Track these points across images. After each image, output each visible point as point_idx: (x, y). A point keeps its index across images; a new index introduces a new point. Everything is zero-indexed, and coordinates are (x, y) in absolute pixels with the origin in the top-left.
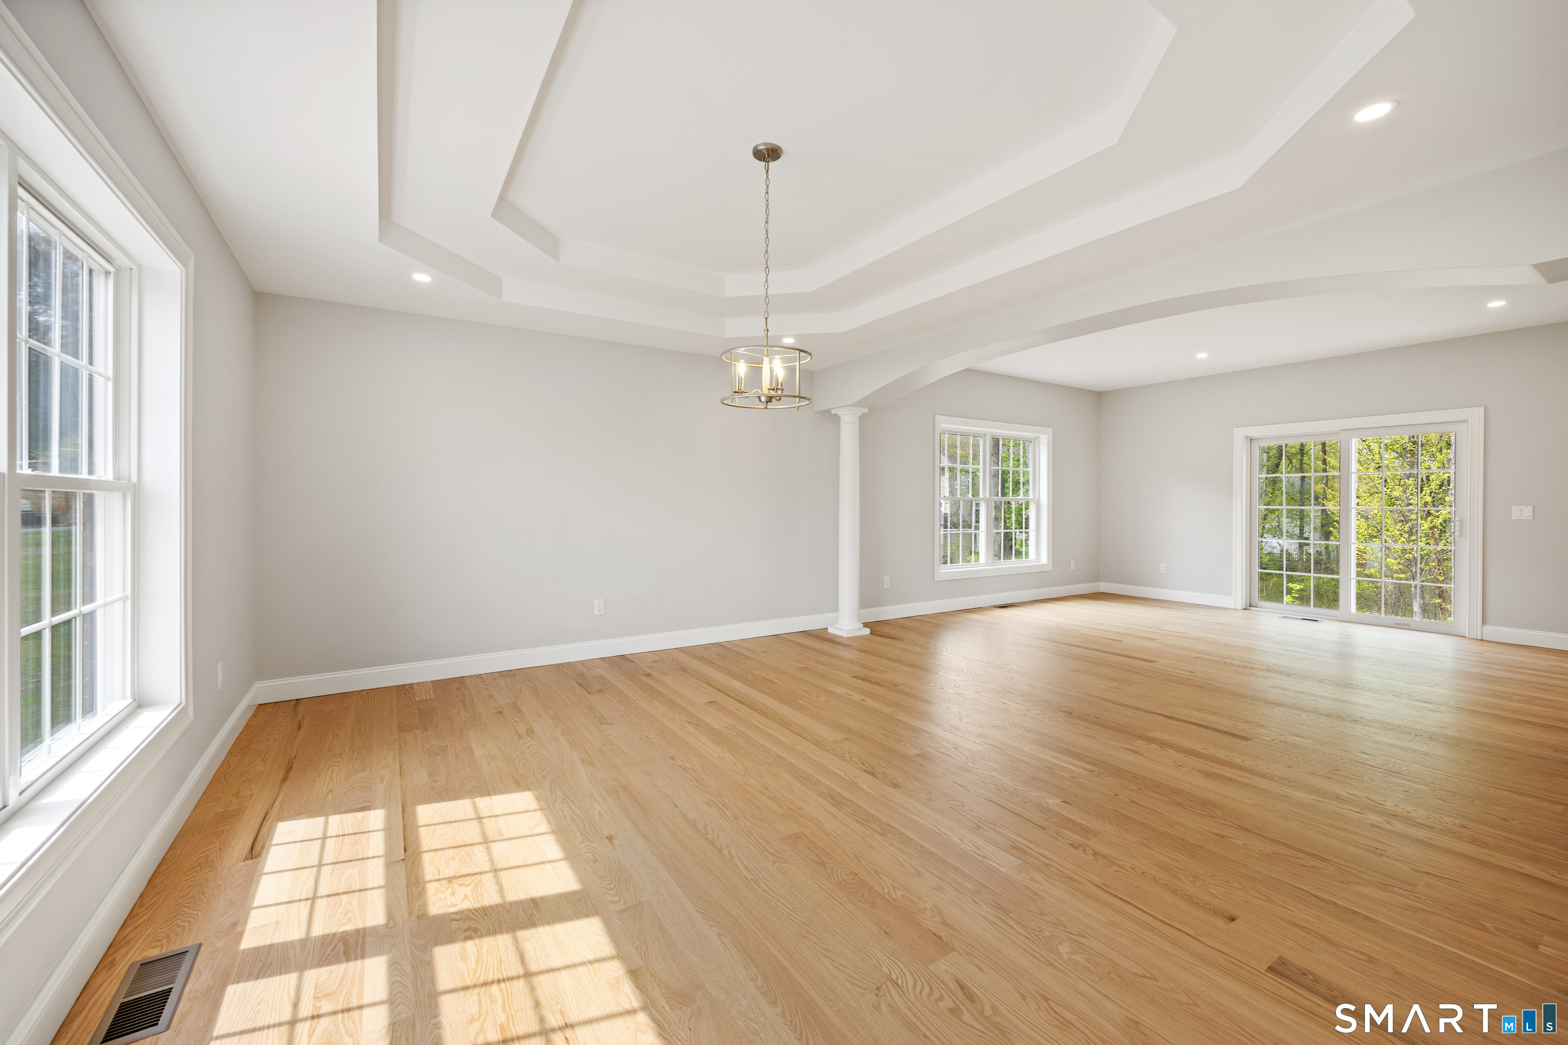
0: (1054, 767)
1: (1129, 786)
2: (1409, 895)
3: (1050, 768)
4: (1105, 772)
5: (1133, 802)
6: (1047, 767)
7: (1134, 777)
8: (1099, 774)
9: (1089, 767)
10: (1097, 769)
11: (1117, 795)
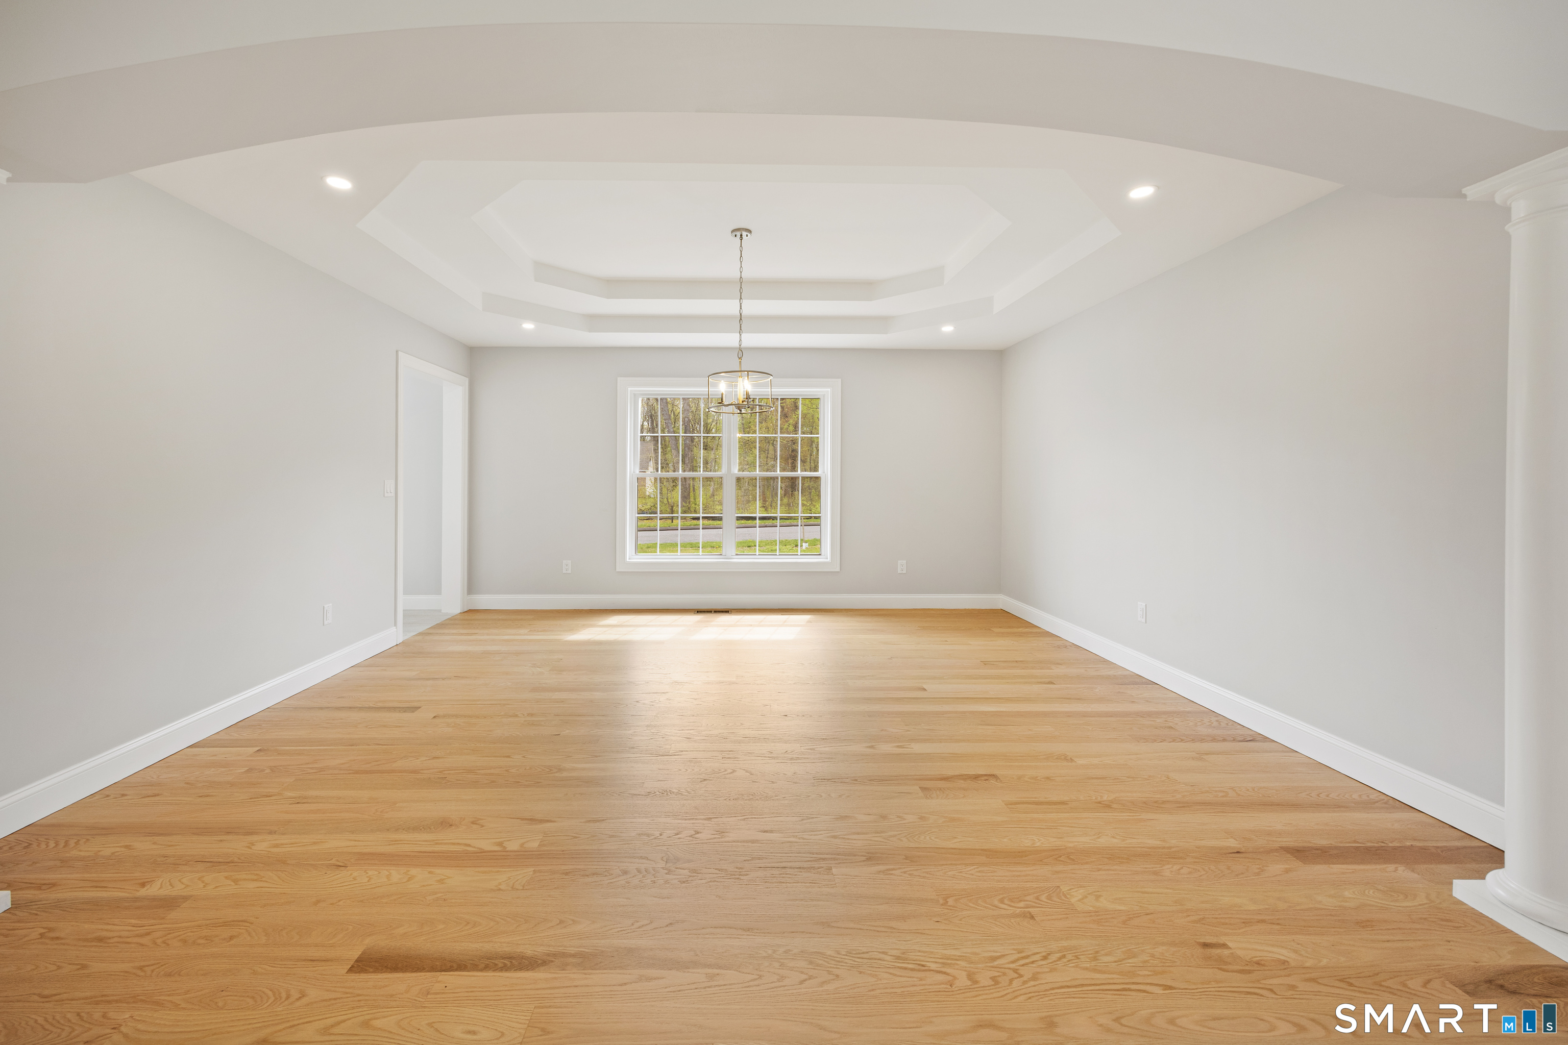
0: (593, 758)
1: (518, 770)
2: (307, 771)
3: (596, 757)
4: (548, 775)
5: (509, 757)
6: (600, 756)
7: (518, 782)
8: (551, 770)
9: (565, 774)
10: (556, 775)
11: (524, 757)
